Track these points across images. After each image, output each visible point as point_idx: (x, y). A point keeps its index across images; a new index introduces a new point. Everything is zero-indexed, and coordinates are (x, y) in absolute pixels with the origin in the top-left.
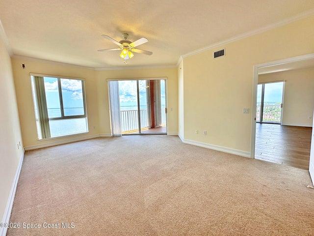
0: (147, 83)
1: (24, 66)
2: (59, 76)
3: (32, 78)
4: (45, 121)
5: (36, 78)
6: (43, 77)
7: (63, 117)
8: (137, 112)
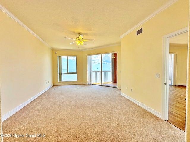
0: (112, 55)
1: (56, 53)
2: (68, 55)
3: (58, 57)
4: (61, 74)
5: (59, 57)
6: (61, 57)
7: (68, 73)
8: (100, 73)
